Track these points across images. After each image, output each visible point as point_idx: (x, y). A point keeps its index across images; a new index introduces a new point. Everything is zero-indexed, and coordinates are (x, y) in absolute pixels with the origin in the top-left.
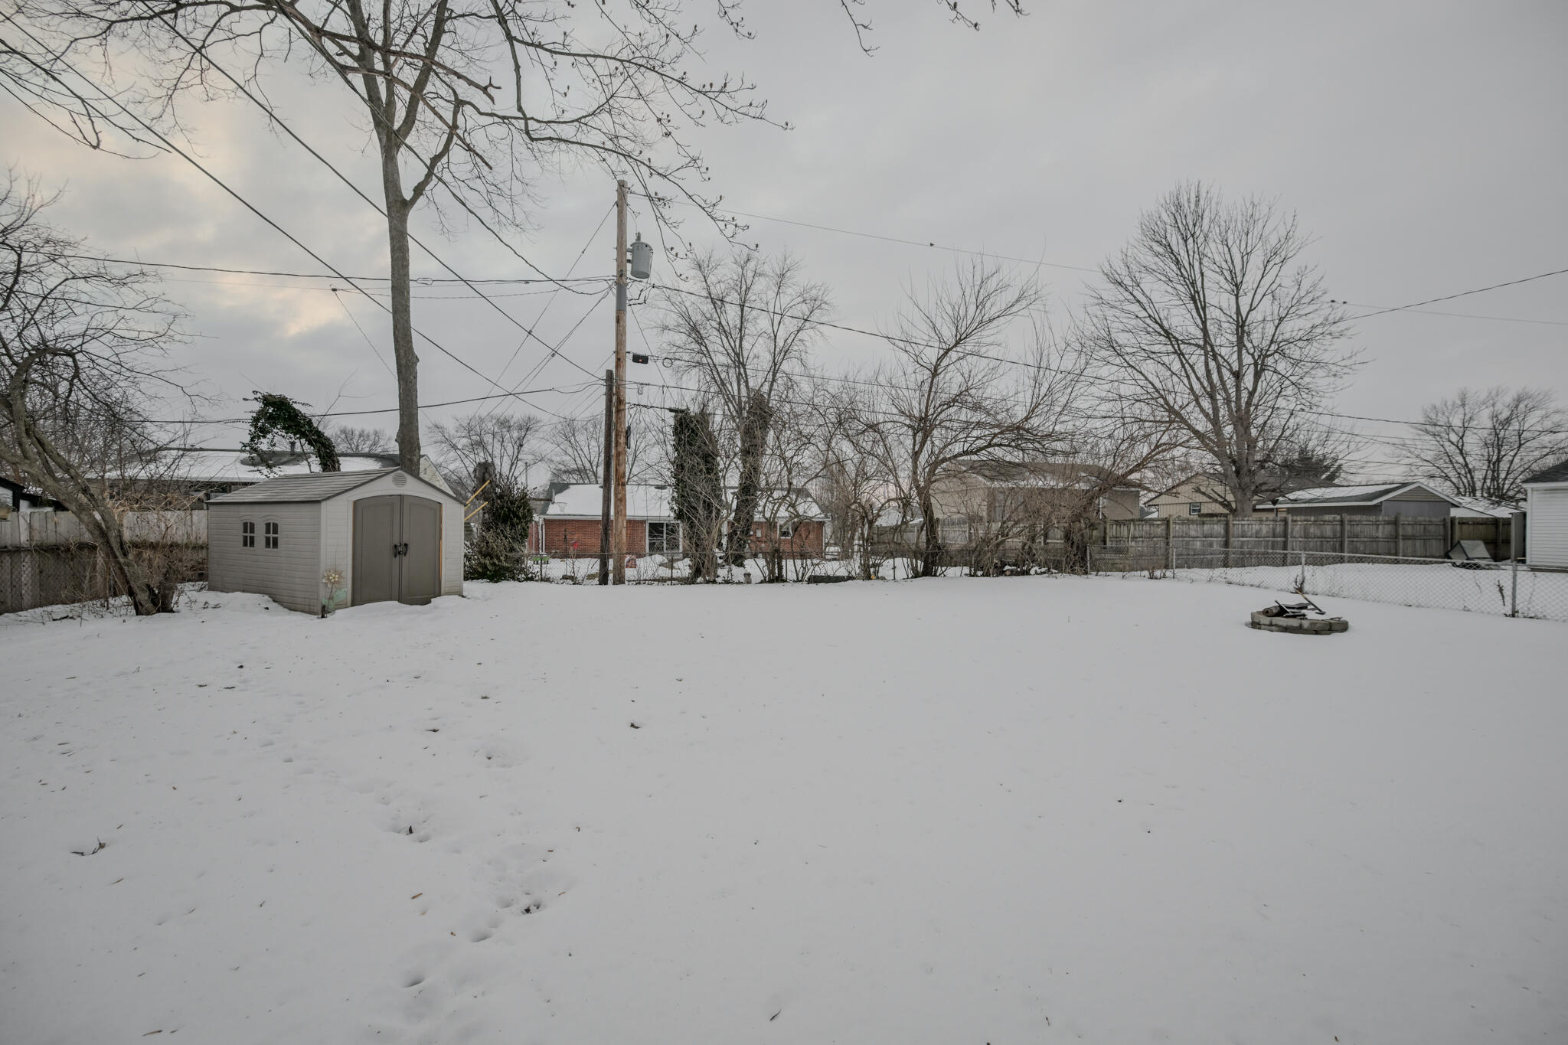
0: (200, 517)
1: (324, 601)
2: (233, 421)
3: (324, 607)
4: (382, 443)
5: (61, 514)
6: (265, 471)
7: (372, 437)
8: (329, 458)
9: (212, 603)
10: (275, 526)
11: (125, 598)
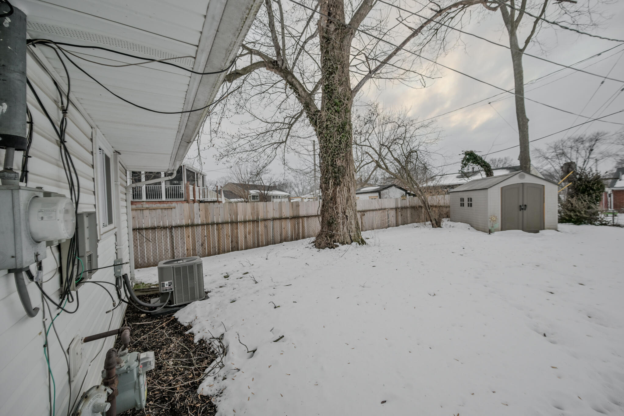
0: (447, 196)
1: (490, 228)
2: (456, 163)
3: (490, 230)
4: (508, 162)
5: (415, 197)
6: (466, 179)
7: (504, 160)
8: (489, 172)
9: (452, 225)
10: (471, 199)
11: (429, 222)
